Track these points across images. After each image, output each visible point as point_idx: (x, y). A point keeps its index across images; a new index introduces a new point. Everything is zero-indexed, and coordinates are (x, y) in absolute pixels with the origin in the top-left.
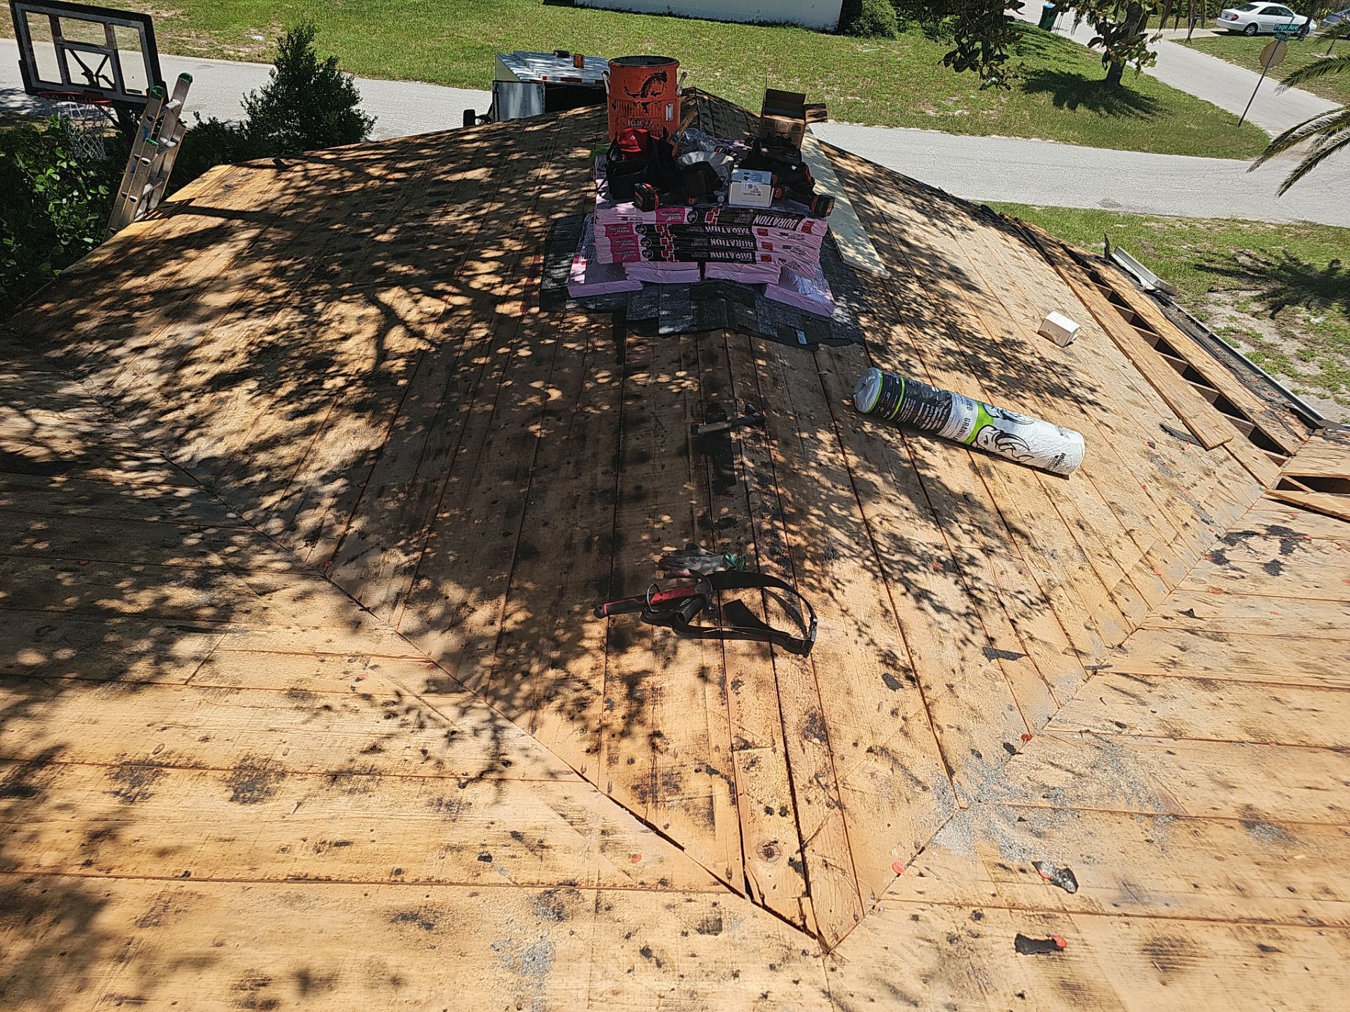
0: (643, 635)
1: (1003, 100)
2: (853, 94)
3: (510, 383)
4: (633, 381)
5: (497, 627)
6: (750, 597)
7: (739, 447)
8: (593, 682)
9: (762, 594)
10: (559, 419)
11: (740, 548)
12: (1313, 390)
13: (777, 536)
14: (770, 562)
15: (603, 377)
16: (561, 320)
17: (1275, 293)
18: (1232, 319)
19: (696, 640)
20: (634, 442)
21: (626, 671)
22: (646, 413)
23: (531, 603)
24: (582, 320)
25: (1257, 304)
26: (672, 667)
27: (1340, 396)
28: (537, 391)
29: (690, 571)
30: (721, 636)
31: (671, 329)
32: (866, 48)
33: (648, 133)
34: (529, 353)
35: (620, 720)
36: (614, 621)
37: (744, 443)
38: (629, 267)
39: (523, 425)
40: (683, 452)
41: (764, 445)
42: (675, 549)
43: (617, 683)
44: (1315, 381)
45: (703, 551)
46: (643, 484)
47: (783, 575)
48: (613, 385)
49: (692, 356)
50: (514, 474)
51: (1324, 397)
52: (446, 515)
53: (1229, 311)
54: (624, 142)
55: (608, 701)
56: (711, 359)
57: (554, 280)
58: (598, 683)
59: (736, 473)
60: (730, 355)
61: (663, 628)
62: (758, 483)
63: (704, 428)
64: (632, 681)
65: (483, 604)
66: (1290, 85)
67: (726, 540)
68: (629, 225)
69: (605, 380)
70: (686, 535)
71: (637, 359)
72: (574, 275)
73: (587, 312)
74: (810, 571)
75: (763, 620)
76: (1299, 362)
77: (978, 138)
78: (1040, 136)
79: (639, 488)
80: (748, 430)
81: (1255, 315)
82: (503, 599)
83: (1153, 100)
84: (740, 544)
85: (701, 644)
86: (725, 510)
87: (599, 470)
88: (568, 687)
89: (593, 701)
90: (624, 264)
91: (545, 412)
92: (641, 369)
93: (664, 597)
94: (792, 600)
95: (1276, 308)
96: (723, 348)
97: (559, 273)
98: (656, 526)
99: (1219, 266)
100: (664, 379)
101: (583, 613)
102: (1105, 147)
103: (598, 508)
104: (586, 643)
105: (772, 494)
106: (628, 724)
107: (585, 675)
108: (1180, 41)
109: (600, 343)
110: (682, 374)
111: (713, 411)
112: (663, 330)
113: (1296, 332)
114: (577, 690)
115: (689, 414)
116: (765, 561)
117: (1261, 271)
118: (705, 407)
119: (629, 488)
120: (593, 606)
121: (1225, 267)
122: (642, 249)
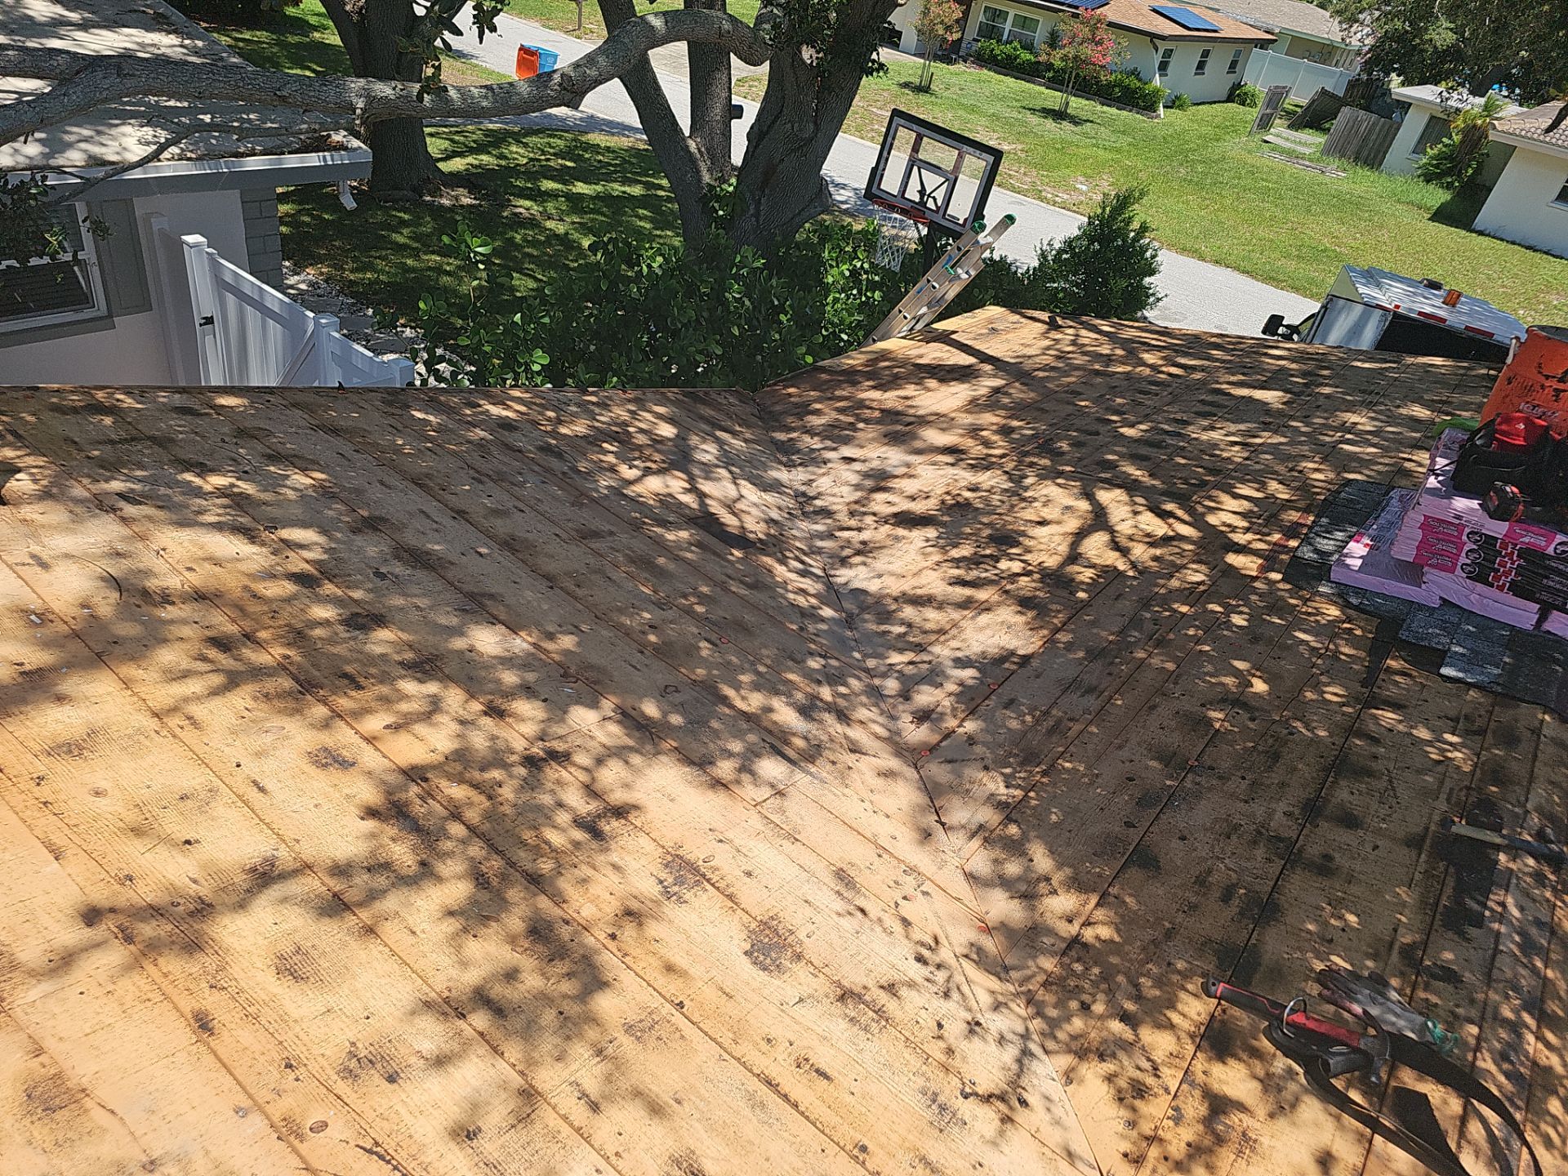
0: (1256, 1053)
4: (1376, 716)
5: (1074, 929)
6: (1443, 1100)
7: (1507, 880)
8: (1165, 1071)
9: (1465, 1108)
10: (1252, 719)
11: (1454, 1022)
13: (1520, 1036)
14: (1493, 1068)
15: (1334, 693)
16: (1305, 602)
19: (1334, 1110)
20: (1344, 794)
21: (1216, 1087)
22: (1378, 766)
23: (1126, 923)
24: (1334, 612)
26: (1282, 1123)
28: (1237, 673)
29: (1363, 1010)
30: (1375, 1126)
31: (1461, 675)
33: (1546, 426)
34: (1245, 624)
35: (1183, 1145)
36: (1224, 1011)
37: (1518, 878)
38: (1432, 574)
39: (1203, 706)
40: (1415, 842)
41: (1548, 894)
42: (1350, 967)
43: (1197, 1093)
45: (1394, 995)
46: (1337, 855)
47: (1508, 1098)
48: (1344, 709)
49: (1479, 723)
50: (1168, 758)
55: (1177, 1109)
56: (1509, 739)
57: (1316, 551)
58: (1172, 1078)
59: (1487, 913)
60: (1541, 746)
61: (1290, 1062)
62: (1518, 944)
63: (1461, 828)
64: (1219, 1105)
65: (1067, 891)
67: (1434, 999)
68: (1460, 527)
69: (1335, 699)
70: (1375, 957)
71: (1392, 692)
72: (1347, 554)
73: (1345, 606)
74: (1554, 1117)
75: (1453, 1146)
79: (1328, 857)
80: (1531, 862)
82: (1094, 900)
84: (1456, 1016)
85: (1338, 1119)
86: (1448, 956)
87: (1282, 806)
88: (1130, 1057)
89: (1156, 1095)
90: (1426, 569)
91: (1238, 701)
93: (1311, 1025)
94: (1507, 1142)
96: (1533, 732)
97: (1328, 545)
98: (1333, 921)
100: (1423, 733)
101: (1185, 976)
103: (1259, 853)
104: (1175, 1018)
105: (1534, 970)
106: (1192, 1157)
107: (1159, 1056)
109: (1347, 650)
110: (1455, 739)
111: (1484, 812)
112: (1446, 671)
114: (1139, 1068)
115: (1443, 797)
116: (1486, 1063)
118: (1473, 799)
119: (1314, 851)
120: (1203, 975)
122: (1464, 560)
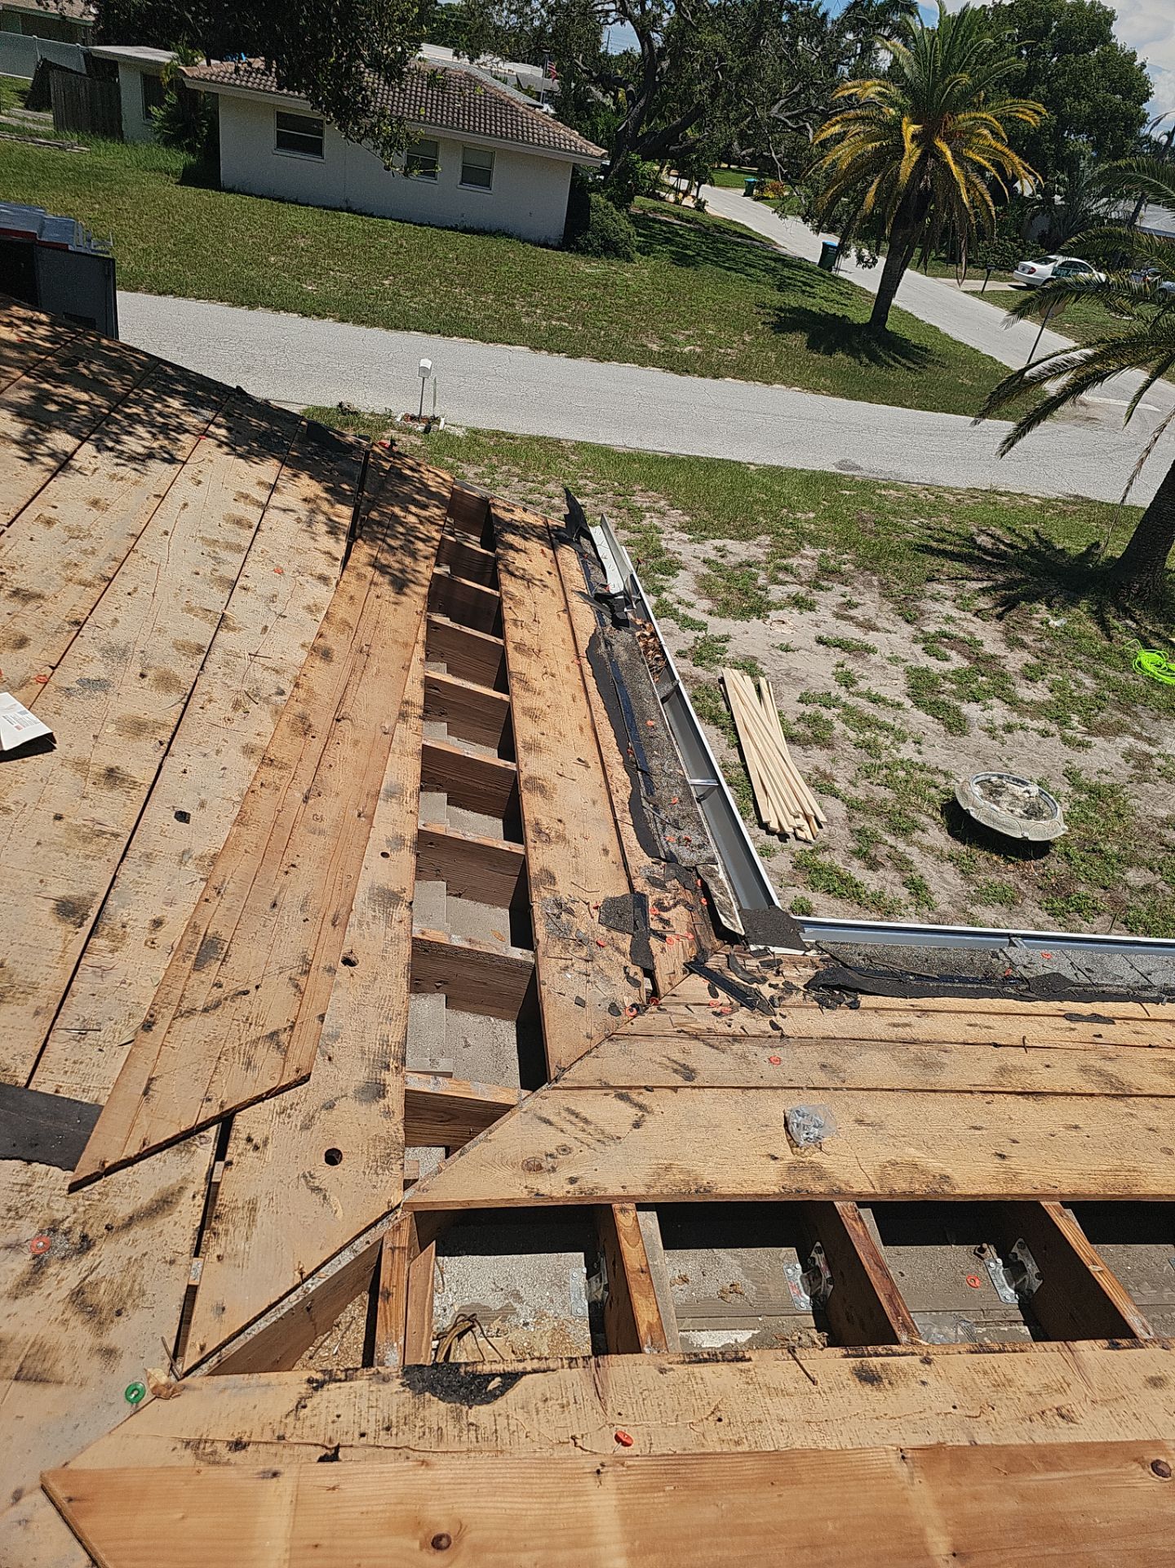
1: (747, 339)
2: (559, 319)
12: (1035, 724)
17: (1009, 585)
18: (949, 619)
25: (986, 599)
27: (1069, 733)
32: (591, 268)
44: (1039, 710)
51: (1045, 734)
53: (948, 609)
76: (1023, 682)
77: (708, 380)
78: (784, 383)
81: (978, 613)
83: (926, 350)
95: (1009, 604)
99: (949, 548)
108: (971, 293)
113: (1028, 639)
117: (1001, 556)
121: (956, 549)
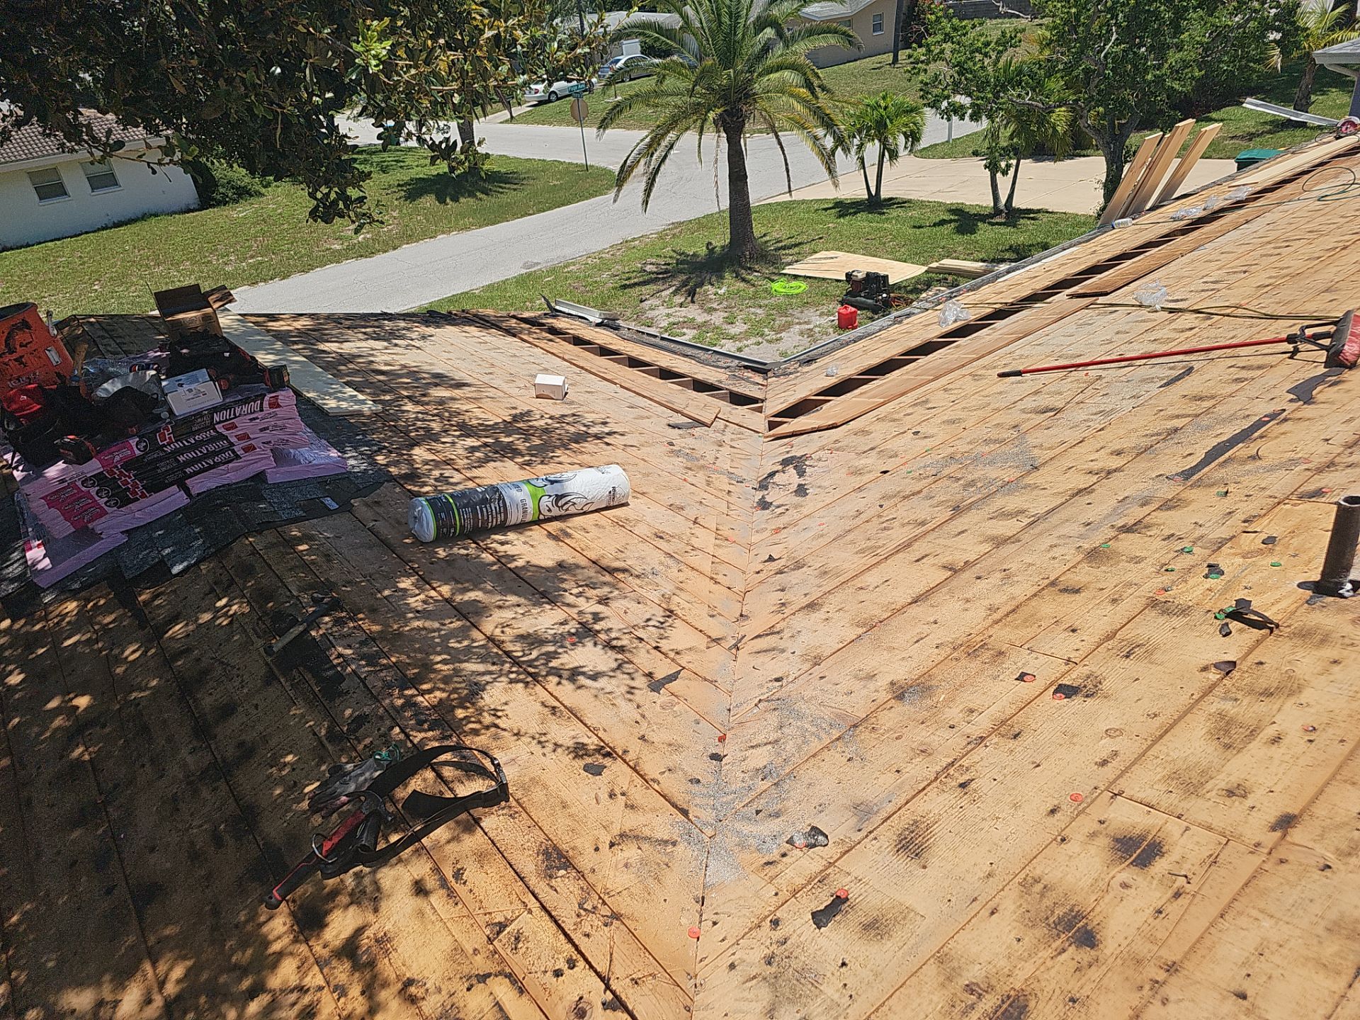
0: (335, 893)
1: (394, 214)
2: (252, 257)
3: (17, 720)
4: (171, 638)
5: (158, 1001)
6: (422, 782)
7: (327, 642)
8: (308, 981)
9: (433, 770)
10: (104, 726)
11: (386, 738)
12: (749, 342)
13: (415, 704)
14: (422, 735)
15: (132, 653)
16: (45, 618)
17: (684, 284)
18: (668, 315)
19: (394, 860)
20: (208, 700)
21: (337, 943)
22: (205, 662)
23: (182, 947)
24: (72, 606)
25: (678, 297)
26: (384, 905)
27: (769, 338)
28: (57, 712)
29: (346, 795)
30: (417, 837)
31: (185, 564)
32: (241, 212)
33: (40, 386)
34: (22, 676)
35: (360, 998)
36: (294, 901)
37: (331, 634)
38: (98, 525)
39: (61, 757)
40: (270, 679)
41: (351, 625)
42: (318, 784)
43: (334, 963)
44: (747, 335)
45: (349, 767)
46: (243, 737)
47: (443, 738)
48: (149, 654)
49: (224, 578)
50: (81, 818)
51: (759, 343)
52: (14, 919)
53: (663, 311)
54: (14, 406)
55: (336, 988)
56: (248, 571)
57: (12, 581)
58: (315, 978)
59: (339, 669)
60: (265, 557)
61: (351, 872)
62: (367, 665)
63: (278, 644)
64: (349, 950)
65: (124, 988)
66: (605, 129)
67: (367, 741)
68: (72, 485)
69: (137, 655)
70: (322, 761)
71: (162, 615)
72: (34, 565)
73: (74, 595)
74: (466, 717)
75: (449, 795)
76: (729, 326)
77: (391, 253)
78: (443, 233)
79: (241, 744)
80: (327, 619)
81: (681, 305)
82: (147, 966)
83: (515, 173)
84: (384, 735)
85: (400, 861)
86: (348, 712)
87: (184, 752)
88: (281, 1008)
89: (319, 1001)
90: (90, 526)
91: (81, 727)
92: (174, 620)
93: (336, 840)
94: (464, 757)
95: (692, 293)
96: (253, 554)
97: (14, 570)
98: (284, 773)
99: (636, 280)
100: (206, 617)
101: (253, 916)
102: (499, 222)
103: (205, 793)
104: (276, 947)
105: (386, 667)
106: (370, 998)
107: (293, 980)
108: (506, 121)
109: (108, 619)
110: (224, 601)
111: (280, 622)
112: (177, 569)
113: (715, 305)
114: (294, 1004)
115: (254, 638)
116: (418, 737)
117: (666, 272)
118: (268, 623)
119: (230, 752)
120: (261, 902)
121: (641, 279)
122: (102, 501)
